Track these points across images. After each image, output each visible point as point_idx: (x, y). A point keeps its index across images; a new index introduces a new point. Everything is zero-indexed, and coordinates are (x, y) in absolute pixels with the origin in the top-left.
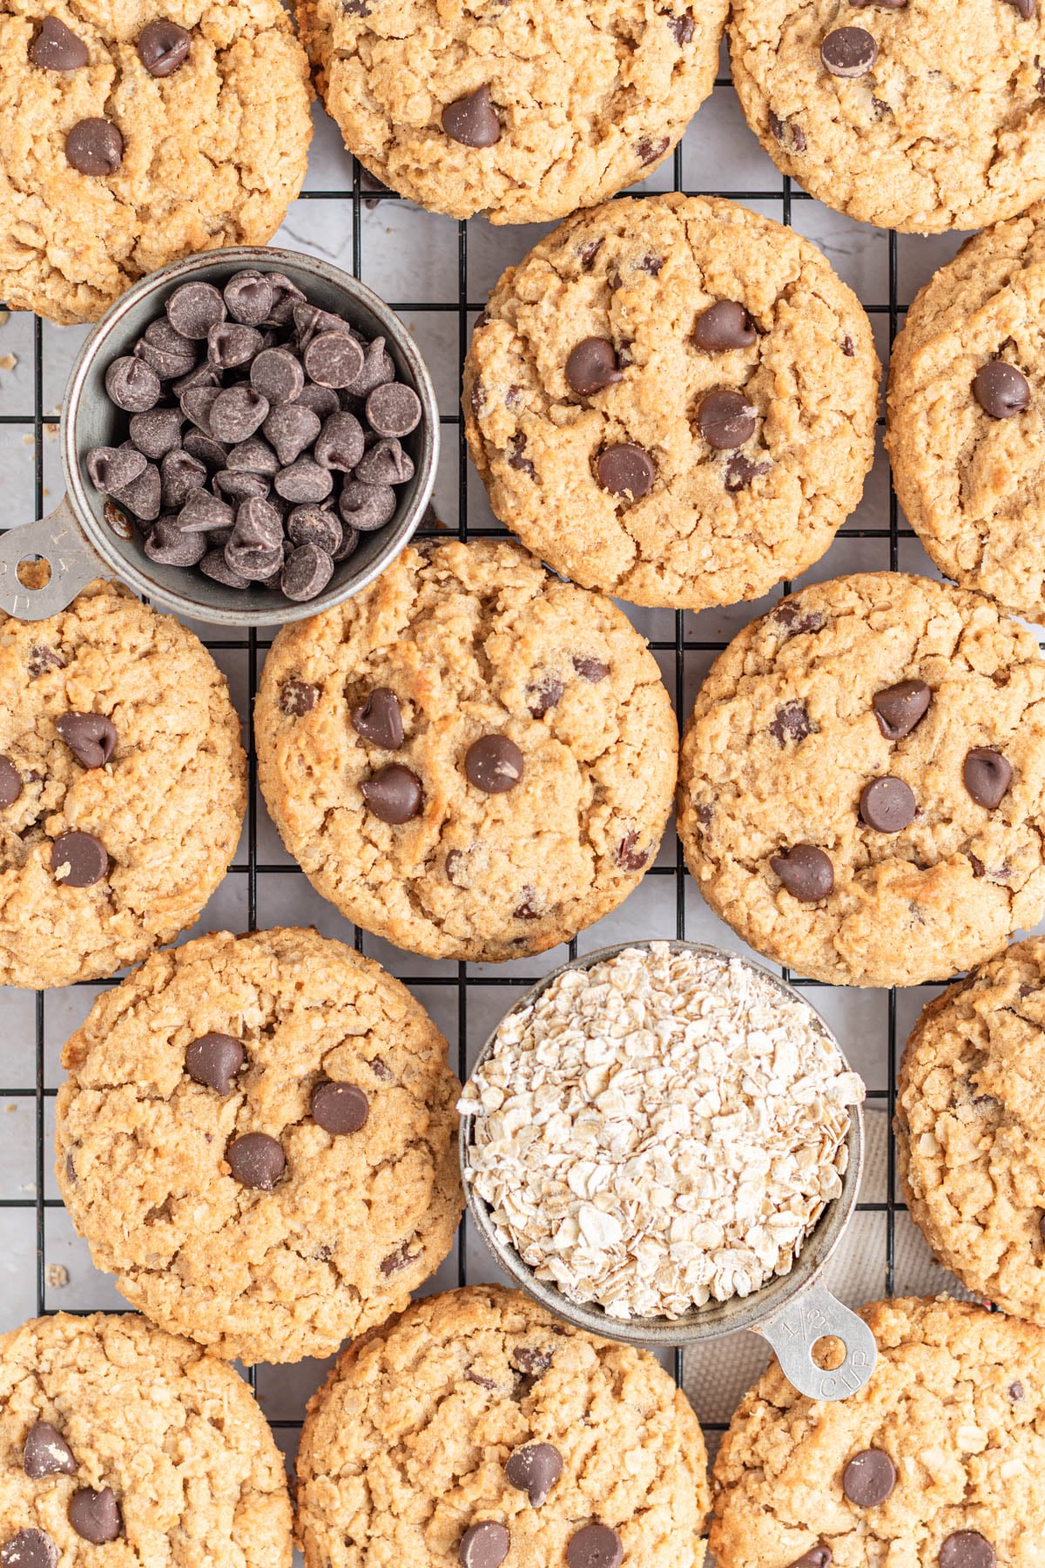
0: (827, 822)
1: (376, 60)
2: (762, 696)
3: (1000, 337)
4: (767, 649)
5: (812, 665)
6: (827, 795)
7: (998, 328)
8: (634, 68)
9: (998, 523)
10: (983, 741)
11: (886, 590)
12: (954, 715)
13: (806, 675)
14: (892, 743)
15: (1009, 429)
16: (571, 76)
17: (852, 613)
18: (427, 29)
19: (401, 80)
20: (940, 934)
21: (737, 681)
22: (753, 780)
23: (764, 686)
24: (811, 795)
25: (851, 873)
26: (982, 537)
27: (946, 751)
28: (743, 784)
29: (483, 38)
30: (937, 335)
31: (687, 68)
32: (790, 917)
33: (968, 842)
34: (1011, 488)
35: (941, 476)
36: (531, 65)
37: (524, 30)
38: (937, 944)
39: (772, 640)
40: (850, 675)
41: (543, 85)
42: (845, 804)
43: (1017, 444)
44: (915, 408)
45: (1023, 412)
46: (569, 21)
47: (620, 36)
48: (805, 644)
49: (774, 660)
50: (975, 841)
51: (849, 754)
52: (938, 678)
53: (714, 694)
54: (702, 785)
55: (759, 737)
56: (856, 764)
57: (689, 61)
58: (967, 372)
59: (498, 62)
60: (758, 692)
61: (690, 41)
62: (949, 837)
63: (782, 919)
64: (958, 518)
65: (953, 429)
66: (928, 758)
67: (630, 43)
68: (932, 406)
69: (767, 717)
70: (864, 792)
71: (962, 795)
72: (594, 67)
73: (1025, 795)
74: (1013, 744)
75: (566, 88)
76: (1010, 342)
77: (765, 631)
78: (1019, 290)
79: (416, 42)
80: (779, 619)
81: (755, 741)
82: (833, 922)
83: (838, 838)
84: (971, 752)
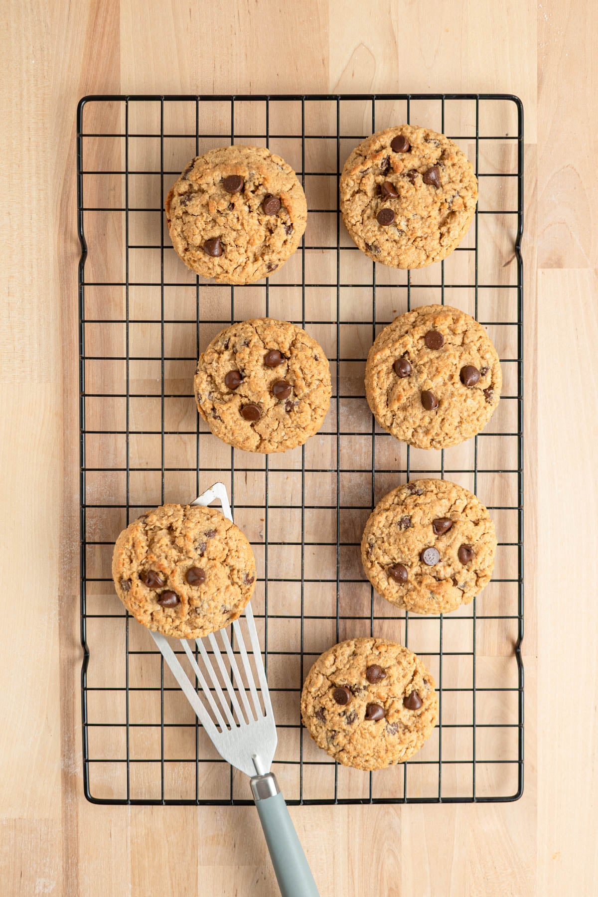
0: (410, 557)
1: (187, 221)
2: (398, 512)
3: (403, 351)
4: (403, 497)
5: (416, 505)
6: (411, 548)
7: (403, 347)
8: (271, 240)
9: (399, 412)
10: (467, 542)
11: (445, 486)
12: (460, 532)
13: (413, 508)
14: (437, 536)
15: (405, 381)
16: (248, 238)
17: (432, 491)
18: (204, 214)
19: (193, 229)
20: (438, 603)
21: (390, 506)
22: (388, 539)
23: (399, 509)
24: (406, 547)
25: (414, 577)
26: (393, 416)
27: (455, 543)
28: (385, 539)
29: (221, 220)
30: (383, 349)
31: (288, 243)
32: (391, 586)
33: (455, 574)
34: (404, 400)
35: (381, 394)
36: (235, 232)
37: (235, 220)
38: (436, 606)
39: (405, 494)
40: (427, 511)
41: (238, 240)
42: (416, 552)
43: (406, 387)
44: (373, 372)
45: (409, 375)
46: (251, 220)
47: (268, 228)
48: (415, 498)
49: (404, 501)
50: (457, 574)
51: (421, 537)
52: (456, 519)
53: (382, 508)
54: (372, 536)
55: (394, 525)
56: (423, 540)
57: (289, 241)
58: (391, 361)
59: (225, 229)
60: (397, 510)
61: (290, 234)
62: (449, 572)
63: (388, 586)
64: (386, 409)
65: (385, 380)
66: (448, 544)
67: (271, 232)
68: (379, 372)
69: (398, 519)
70: (424, 550)
71: (456, 558)
72: (256, 237)
73: (476, 563)
74: (476, 546)
75: (246, 242)
76: (407, 352)
77: (403, 491)
78: (410, 335)
79: (200, 218)
80: (408, 488)
81: (392, 526)
82: (405, 591)
83: (412, 563)
84: (462, 545)
